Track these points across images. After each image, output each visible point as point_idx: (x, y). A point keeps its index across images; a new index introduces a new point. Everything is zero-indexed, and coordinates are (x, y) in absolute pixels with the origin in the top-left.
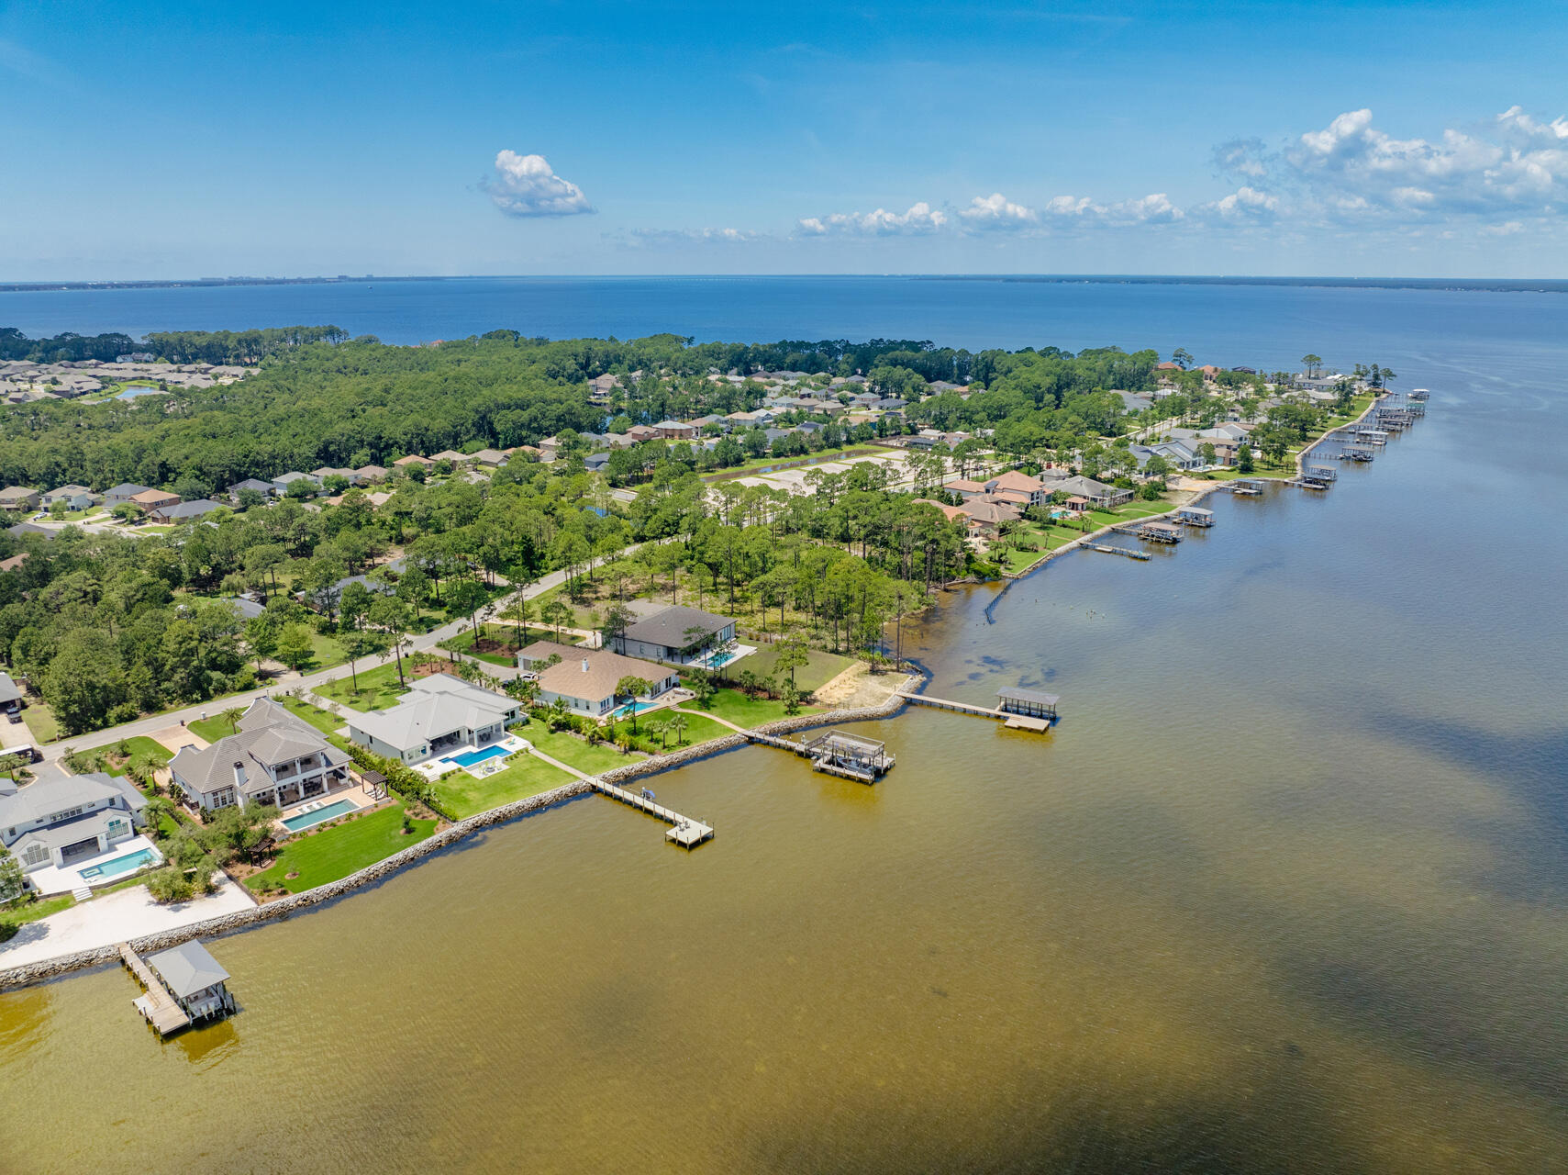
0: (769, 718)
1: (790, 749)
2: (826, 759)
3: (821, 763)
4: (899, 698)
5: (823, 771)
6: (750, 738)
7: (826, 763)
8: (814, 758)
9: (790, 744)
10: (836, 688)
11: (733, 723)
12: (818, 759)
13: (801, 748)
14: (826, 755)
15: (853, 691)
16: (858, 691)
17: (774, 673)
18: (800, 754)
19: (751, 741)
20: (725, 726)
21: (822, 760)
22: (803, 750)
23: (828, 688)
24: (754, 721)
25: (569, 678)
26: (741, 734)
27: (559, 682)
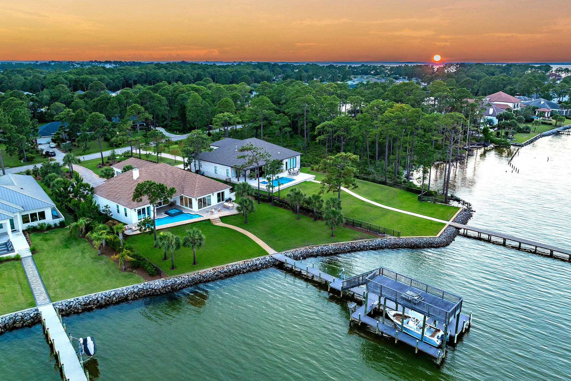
3: (360, 315)
6: (282, 263)
8: (353, 305)
13: (337, 285)
22: (340, 289)
25: (120, 184)
26: (272, 257)
27: (110, 188)
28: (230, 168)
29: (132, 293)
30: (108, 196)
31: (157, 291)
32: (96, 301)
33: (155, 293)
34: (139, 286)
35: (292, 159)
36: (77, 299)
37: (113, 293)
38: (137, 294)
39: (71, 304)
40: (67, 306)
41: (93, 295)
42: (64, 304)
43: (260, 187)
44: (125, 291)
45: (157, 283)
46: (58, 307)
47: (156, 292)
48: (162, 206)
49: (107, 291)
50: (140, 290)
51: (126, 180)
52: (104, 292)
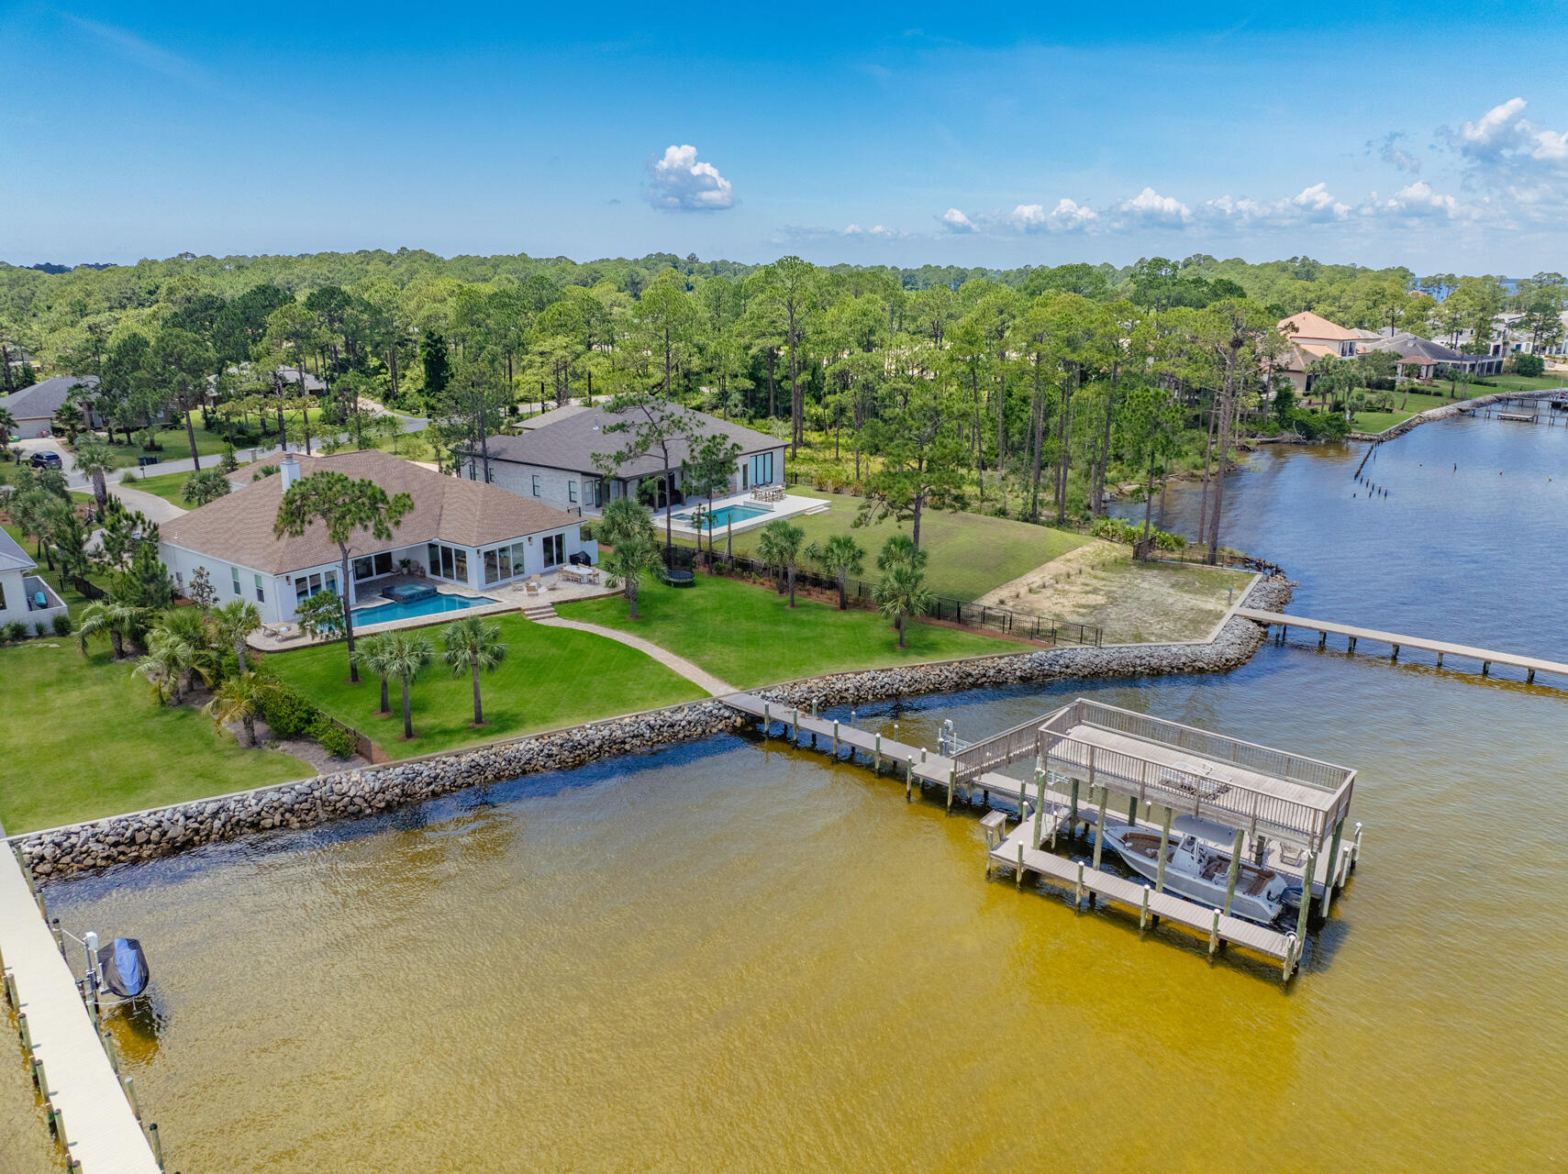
0: (830, 656)
1: (894, 772)
2: (1049, 824)
3: (1021, 846)
4: (1252, 626)
5: (1032, 880)
6: (753, 720)
7: (1046, 847)
8: (995, 819)
9: (893, 749)
10: (1048, 592)
11: (707, 668)
12: (1013, 821)
13: (937, 769)
14: (1049, 807)
15: (1099, 599)
16: (1113, 600)
17: (857, 525)
18: (932, 794)
19: (751, 729)
20: (671, 673)
21: (1027, 827)
22: (946, 780)
23: (1023, 591)
24: (778, 665)
25: (244, 510)
26: (720, 702)
27: (211, 523)
28: (578, 479)
29: (276, 809)
30: (204, 544)
31: (357, 800)
32: (156, 833)
33: (351, 808)
34: (297, 787)
35: (760, 459)
36: (92, 826)
37: (210, 808)
38: (291, 811)
39: (74, 839)
40: (58, 845)
41: (144, 813)
42: (47, 839)
43: (672, 527)
44: (253, 802)
45: (356, 779)
46: (28, 850)
47: (352, 803)
48: (375, 577)
49: (194, 804)
50: (301, 799)
51: (261, 498)
52: (181, 806)
